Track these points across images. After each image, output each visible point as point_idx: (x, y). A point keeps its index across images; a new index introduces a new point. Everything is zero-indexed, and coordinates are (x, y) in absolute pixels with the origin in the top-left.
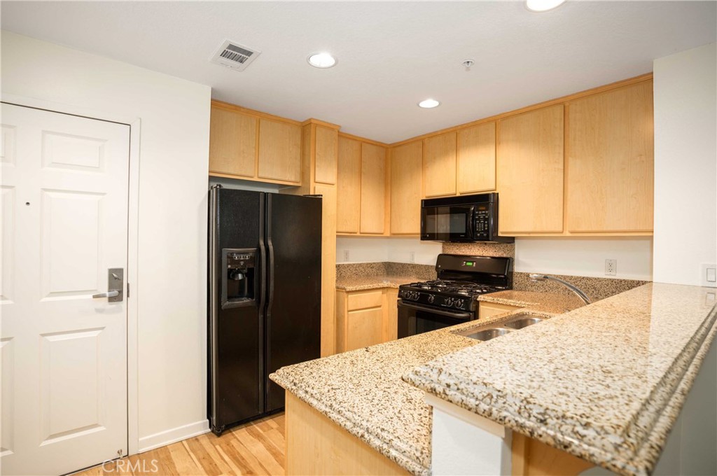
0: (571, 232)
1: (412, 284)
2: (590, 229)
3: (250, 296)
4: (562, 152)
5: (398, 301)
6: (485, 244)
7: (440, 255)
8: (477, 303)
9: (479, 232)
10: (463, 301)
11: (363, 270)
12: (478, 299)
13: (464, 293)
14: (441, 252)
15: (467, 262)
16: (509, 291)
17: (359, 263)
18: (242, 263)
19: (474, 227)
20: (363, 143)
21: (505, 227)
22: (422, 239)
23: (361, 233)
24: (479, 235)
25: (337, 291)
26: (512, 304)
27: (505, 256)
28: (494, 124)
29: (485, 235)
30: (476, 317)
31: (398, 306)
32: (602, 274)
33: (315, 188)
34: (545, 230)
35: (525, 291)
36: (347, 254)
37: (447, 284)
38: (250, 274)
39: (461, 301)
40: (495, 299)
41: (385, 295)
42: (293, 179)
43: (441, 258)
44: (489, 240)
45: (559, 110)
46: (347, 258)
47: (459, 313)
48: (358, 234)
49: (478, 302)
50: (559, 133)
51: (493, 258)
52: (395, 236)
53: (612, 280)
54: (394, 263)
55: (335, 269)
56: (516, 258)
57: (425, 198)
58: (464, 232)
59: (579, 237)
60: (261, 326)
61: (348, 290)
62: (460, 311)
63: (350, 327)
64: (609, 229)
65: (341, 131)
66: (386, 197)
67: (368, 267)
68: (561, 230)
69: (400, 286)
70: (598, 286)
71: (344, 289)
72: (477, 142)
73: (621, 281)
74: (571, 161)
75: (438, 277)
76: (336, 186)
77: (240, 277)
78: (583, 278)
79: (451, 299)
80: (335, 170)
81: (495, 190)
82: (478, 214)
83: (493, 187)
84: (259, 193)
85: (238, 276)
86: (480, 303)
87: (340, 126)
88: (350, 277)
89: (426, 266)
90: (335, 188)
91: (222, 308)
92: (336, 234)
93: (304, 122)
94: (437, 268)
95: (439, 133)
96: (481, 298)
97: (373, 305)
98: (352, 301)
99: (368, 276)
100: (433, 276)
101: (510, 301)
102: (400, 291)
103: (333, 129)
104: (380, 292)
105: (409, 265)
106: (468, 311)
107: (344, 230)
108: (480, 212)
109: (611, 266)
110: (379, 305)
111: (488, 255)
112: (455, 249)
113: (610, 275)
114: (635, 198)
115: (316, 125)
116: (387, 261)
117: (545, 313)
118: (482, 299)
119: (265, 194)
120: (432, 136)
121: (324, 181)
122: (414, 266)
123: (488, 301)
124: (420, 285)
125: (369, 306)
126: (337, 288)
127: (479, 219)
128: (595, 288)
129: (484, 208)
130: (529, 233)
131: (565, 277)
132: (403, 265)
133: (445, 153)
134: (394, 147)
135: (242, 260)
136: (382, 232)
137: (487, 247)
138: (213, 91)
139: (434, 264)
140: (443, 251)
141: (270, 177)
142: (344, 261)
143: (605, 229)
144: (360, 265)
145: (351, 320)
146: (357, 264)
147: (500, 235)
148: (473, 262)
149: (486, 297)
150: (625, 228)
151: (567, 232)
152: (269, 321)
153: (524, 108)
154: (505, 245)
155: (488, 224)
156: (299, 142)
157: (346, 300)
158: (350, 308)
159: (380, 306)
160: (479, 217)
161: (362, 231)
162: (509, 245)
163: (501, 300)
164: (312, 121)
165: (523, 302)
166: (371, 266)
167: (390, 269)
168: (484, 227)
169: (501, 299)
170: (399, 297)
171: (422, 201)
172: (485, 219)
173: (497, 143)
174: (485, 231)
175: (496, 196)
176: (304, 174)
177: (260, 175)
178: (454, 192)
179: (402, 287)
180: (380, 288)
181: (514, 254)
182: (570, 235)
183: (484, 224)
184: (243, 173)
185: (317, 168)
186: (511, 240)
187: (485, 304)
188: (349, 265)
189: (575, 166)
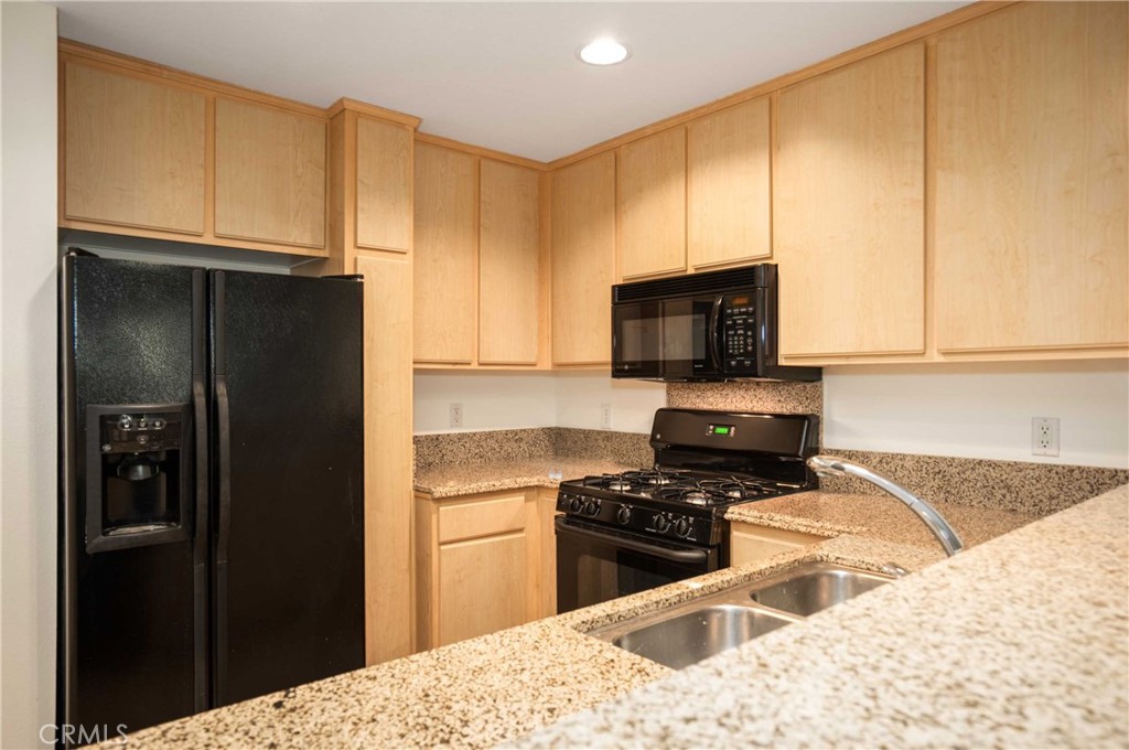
0: (945, 354)
1: (588, 478)
2: (989, 345)
3: (171, 517)
4: (921, 159)
5: (556, 517)
6: (758, 384)
7: (660, 410)
8: (726, 526)
9: (733, 356)
10: (691, 519)
11: (496, 446)
12: (727, 516)
13: (699, 501)
14: (663, 405)
15: (716, 425)
16: (806, 495)
17: (487, 430)
18: (142, 440)
19: (723, 347)
20: (482, 159)
21: (795, 343)
22: (614, 376)
23: (480, 364)
24: (733, 363)
25: (416, 497)
26: (803, 529)
27: (800, 410)
28: (766, 102)
29: (747, 363)
30: (723, 561)
31: (556, 532)
32: (1025, 454)
33: (356, 260)
34: (884, 348)
35: (847, 492)
36: (456, 410)
37: (671, 477)
38: (169, 465)
39: (687, 520)
40: (766, 516)
41: (533, 505)
42: (307, 241)
43: (664, 418)
44: (756, 376)
45: (914, 56)
46: (457, 421)
47: (684, 549)
48: (474, 366)
49: (728, 523)
50: (914, 113)
51: (777, 416)
52: (562, 369)
53: (1049, 469)
54: (568, 430)
55: (412, 446)
56: (825, 417)
57: (621, 282)
58: (704, 357)
59: (964, 365)
60: (199, 589)
61: (437, 495)
62: (687, 546)
63: (444, 579)
64: (1034, 343)
65: (420, 130)
66: (541, 282)
67: (508, 440)
68: (919, 347)
69: (562, 484)
70: (1016, 482)
71: (430, 493)
72: (729, 149)
73: (1071, 470)
74: (941, 180)
75: (656, 461)
76: (410, 255)
77: (141, 472)
78: (980, 462)
79: (666, 516)
80: (408, 221)
81: (771, 258)
82: (732, 315)
83: (765, 251)
84: (192, 269)
85: (137, 471)
86: (733, 526)
87: (420, 120)
88: (466, 463)
89: (634, 435)
90: (408, 260)
91: (88, 550)
92: (412, 366)
93: (331, 108)
94: (653, 439)
95: (650, 131)
96: (733, 513)
97: (503, 529)
98: (448, 520)
99: (508, 461)
100: (646, 459)
101: (797, 520)
102: (561, 495)
103: (400, 125)
104: (519, 499)
105: (599, 433)
106: (702, 544)
107: (437, 357)
108: (736, 311)
109: (1045, 433)
110: (518, 526)
111: (764, 410)
112: (693, 396)
113: (1045, 455)
114: (1101, 263)
115: (358, 115)
116: (554, 425)
117: (867, 559)
118: (735, 517)
119: (208, 275)
120: (636, 138)
121: (378, 244)
122: (609, 436)
123: (749, 519)
124: (606, 482)
125: (491, 531)
126: (417, 490)
127: (734, 326)
128: (1008, 487)
129: (745, 301)
130: (848, 357)
131: (937, 460)
132: (587, 434)
133: (661, 176)
134: (557, 169)
135: (143, 433)
136: (533, 360)
137: (762, 393)
138: (62, 16)
139: (648, 430)
140: (669, 401)
141: (246, 234)
142: (452, 426)
143: (1025, 343)
144: (490, 435)
145: (447, 565)
146: (481, 434)
147: (782, 362)
148: (729, 426)
149: (745, 512)
150: (1076, 341)
151: (935, 352)
152: (221, 578)
153: (832, 59)
154: (800, 386)
155: (754, 337)
156: (321, 157)
157: (434, 517)
158: (443, 539)
159: (521, 530)
160: (734, 321)
161: (483, 359)
162: (809, 386)
163: (780, 520)
164: (347, 105)
165: (828, 525)
166: (516, 436)
167: (561, 442)
168: (746, 345)
169: (777, 517)
170: (558, 509)
171: (614, 287)
172: (747, 326)
173: (772, 148)
174: (746, 354)
175: (772, 271)
176: (334, 229)
177: (221, 230)
178: (683, 265)
179: (565, 487)
180: (520, 489)
181: (821, 406)
182: (942, 359)
183: (746, 336)
184: (173, 225)
185: (359, 215)
186: (811, 375)
187: (742, 526)
188: (461, 437)
189: (952, 191)
